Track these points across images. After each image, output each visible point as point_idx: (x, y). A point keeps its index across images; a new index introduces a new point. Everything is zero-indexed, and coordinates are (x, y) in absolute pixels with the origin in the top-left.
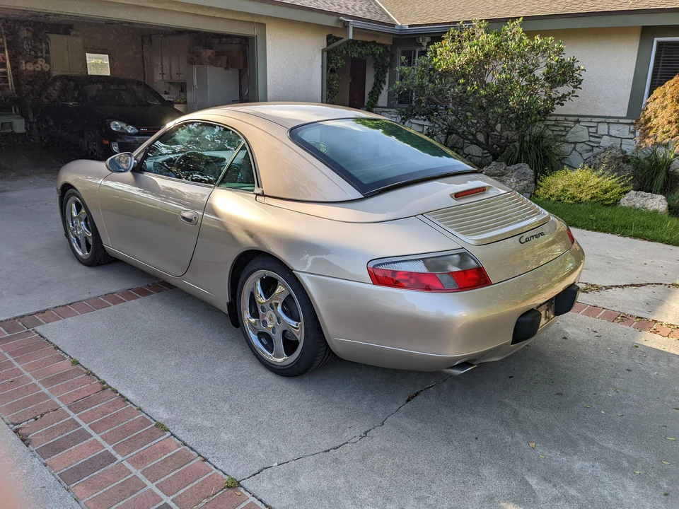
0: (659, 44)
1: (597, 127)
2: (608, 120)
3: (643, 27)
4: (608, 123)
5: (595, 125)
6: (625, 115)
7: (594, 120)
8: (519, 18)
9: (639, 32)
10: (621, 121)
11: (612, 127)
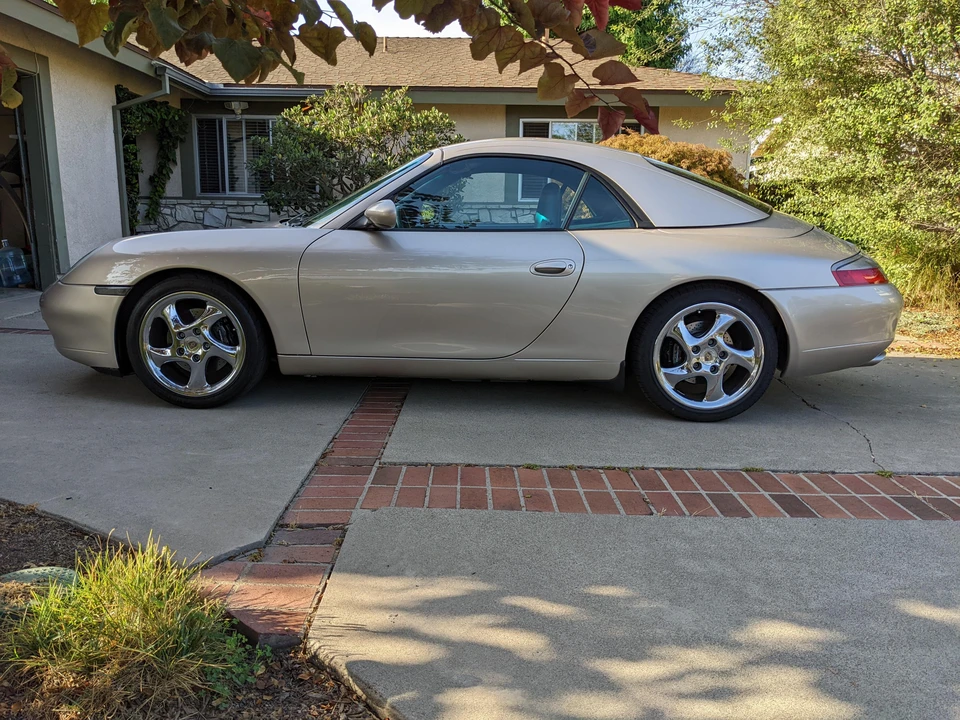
0: (525, 124)
1: (478, 214)
2: (489, 207)
3: (507, 106)
4: (489, 210)
5: (476, 212)
6: (502, 201)
7: (473, 207)
8: (400, 87)
9: (504, 110)
10: (502, 206)
11: (493, 213)
